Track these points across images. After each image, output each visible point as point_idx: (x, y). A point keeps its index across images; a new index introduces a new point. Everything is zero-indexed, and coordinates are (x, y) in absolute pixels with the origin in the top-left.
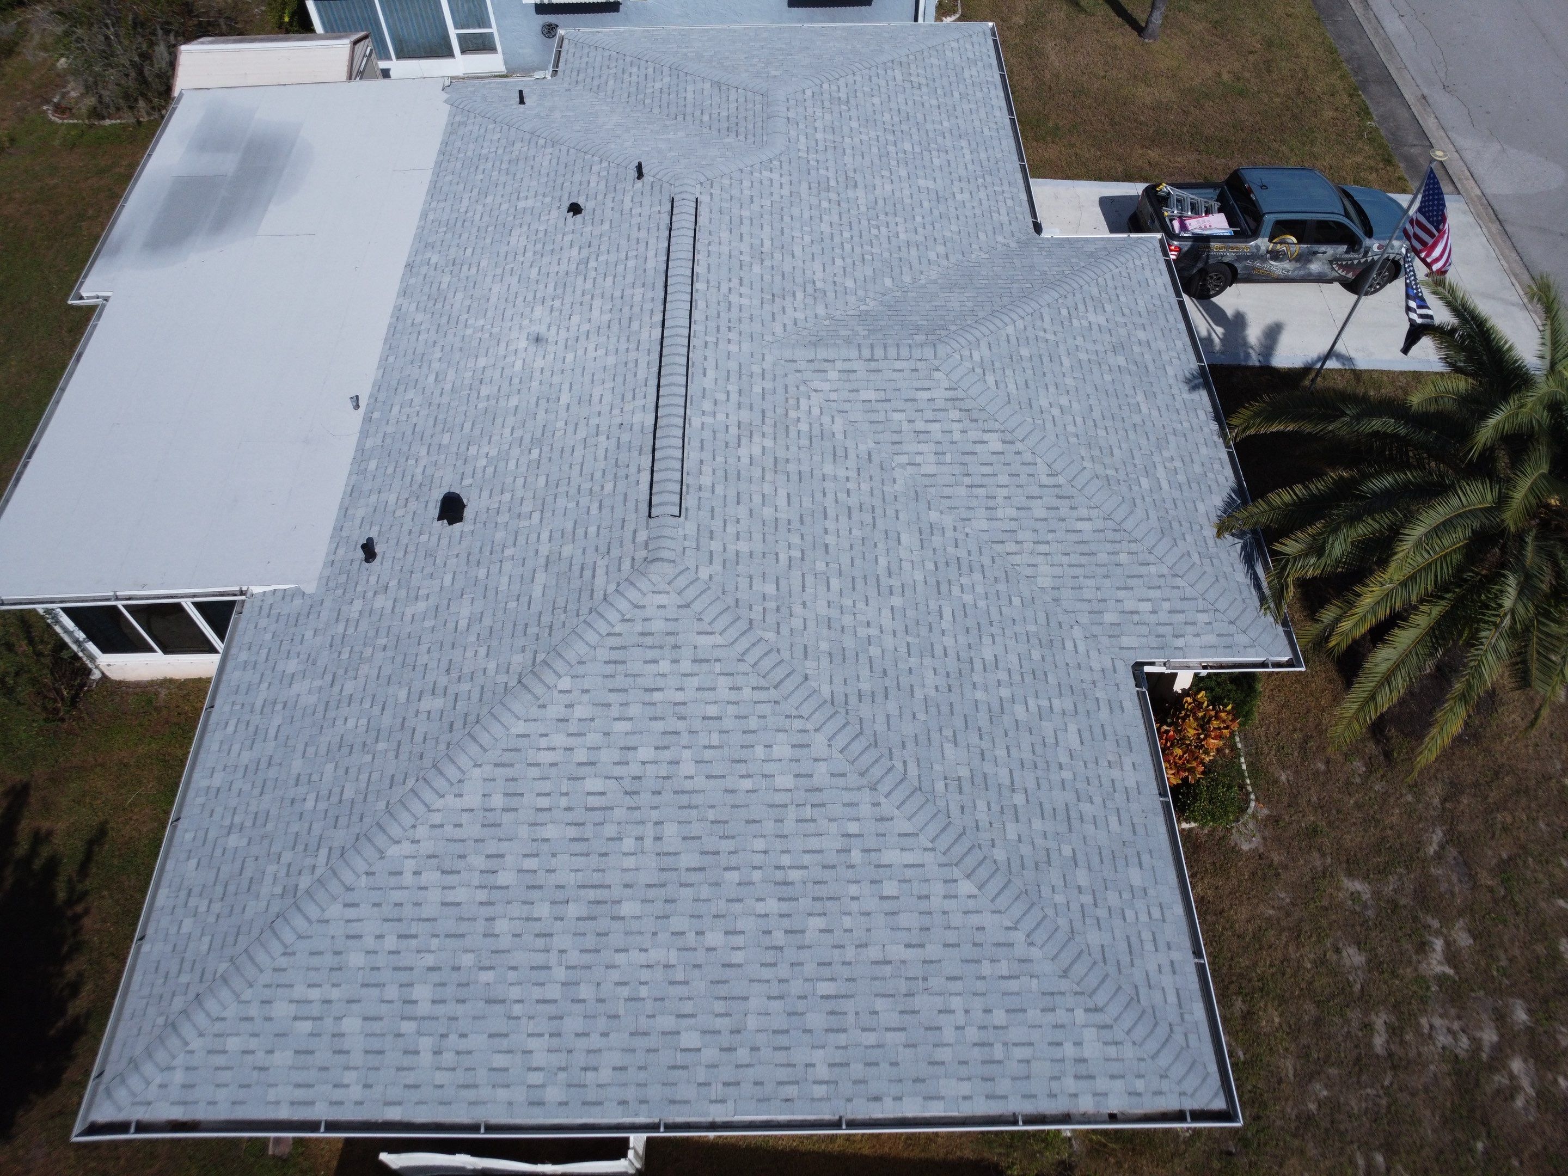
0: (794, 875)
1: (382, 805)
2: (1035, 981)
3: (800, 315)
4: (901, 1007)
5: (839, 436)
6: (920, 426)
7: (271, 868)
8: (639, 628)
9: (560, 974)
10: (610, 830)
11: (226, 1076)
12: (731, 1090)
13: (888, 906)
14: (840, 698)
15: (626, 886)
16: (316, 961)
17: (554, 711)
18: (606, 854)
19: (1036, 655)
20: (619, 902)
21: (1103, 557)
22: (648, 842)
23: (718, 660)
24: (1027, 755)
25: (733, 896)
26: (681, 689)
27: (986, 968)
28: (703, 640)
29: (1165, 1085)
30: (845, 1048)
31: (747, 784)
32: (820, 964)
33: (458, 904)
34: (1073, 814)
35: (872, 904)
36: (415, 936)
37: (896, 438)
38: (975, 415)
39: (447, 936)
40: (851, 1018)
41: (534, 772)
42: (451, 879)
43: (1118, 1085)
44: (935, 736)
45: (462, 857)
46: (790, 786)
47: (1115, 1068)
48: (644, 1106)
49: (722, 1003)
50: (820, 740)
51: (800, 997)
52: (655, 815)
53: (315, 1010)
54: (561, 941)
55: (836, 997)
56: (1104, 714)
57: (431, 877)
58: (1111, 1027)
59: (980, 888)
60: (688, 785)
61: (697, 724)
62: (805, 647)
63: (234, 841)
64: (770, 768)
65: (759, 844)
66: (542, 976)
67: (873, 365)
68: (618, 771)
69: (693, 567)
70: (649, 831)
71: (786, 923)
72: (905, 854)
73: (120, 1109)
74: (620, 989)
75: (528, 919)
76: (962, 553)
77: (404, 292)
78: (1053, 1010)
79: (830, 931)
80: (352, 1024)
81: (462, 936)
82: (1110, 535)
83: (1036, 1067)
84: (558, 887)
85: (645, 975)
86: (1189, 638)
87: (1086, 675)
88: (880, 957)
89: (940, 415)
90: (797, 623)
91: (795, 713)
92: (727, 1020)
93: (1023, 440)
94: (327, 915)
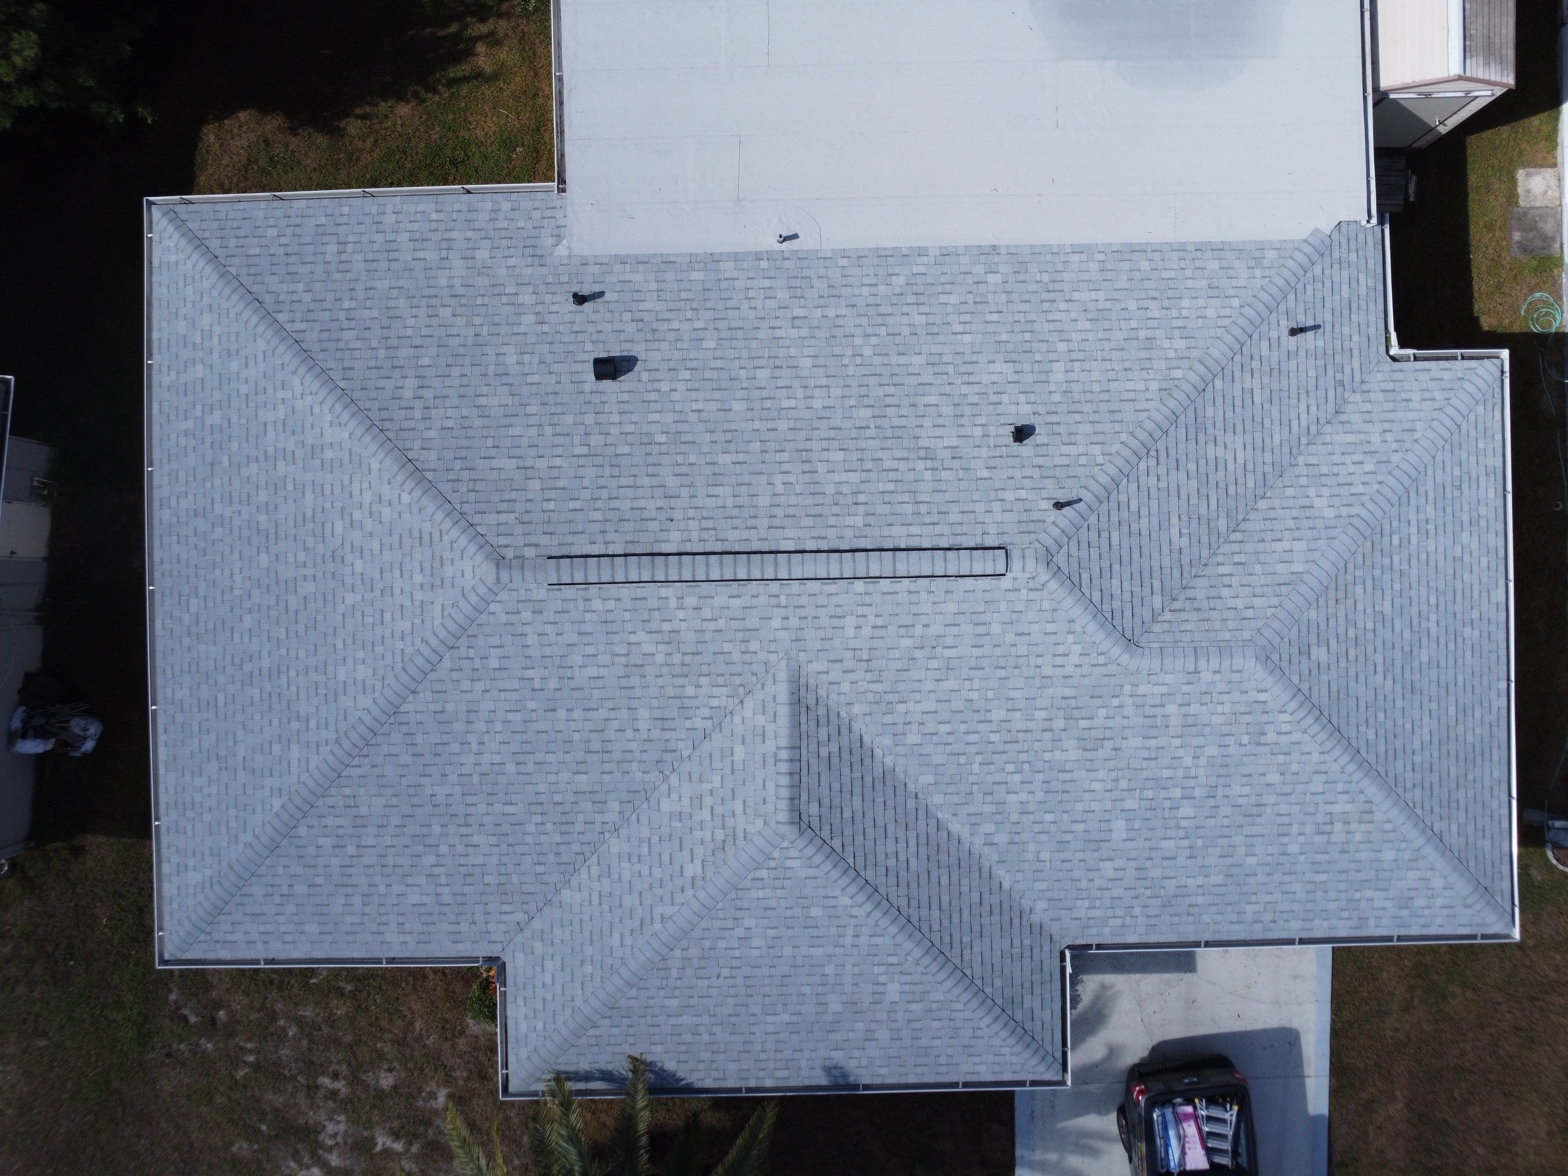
0: (284, 680)
1: (330, 364)
2: (226, 845)
4: (211, 750)
8: (447, 555)
9: (228, 513)
10: (310, 542)
11: (173, 291)
12: (169, 633)
13: (266, 747)
14: (402, 718)
15: (277, 556)
16: (233, 338)
17: (386, 491)
18: (295, 540)
19: (488, 879)
20: (268, 552)
21: (589, 950)
22: (303, 571)
23: (423, 621)
24: (390, 861)
25: (271, 635)
26: (402, 592)
27: (232, 812)
28: (437, 609)
29: (175, 922)
30: (191, 711)
31: (340, 645)
32: (234, 695)
33: (265, 435)
34: (350, 890)
35: (267, 735)
36: (247, 407)
37: (695, 777)
38: (720, 855)
39: (248, 429)
40: (205, 716)
41: (346, 481)
42: (280, 426)
43: (175, 891)
44: (390, 791)
45: (293, 433)
46: (338, 678)
47: (183, 891)
48: (161, 576)
49: (213, 627)
50: (369, 703)
51: (216, 681)
52: (320, 575)
53: (207, 344)
54: (245, 511)
55: (216, 706)
57: (281, 412)
58: (203, 892)
59: (276, 814)
60: (339, 600)
61: (378, 605)
62: (446, 692)
63: (332, 248)
64: (350, 662)
65: (302, 654)
66: (226, 497)
67: (771, 761)
68: (347, 548)
69: (498, 598)
70: (310, 571)
71: (256, 673)
72: (296, 761)
73: (159, 225)
74: (220, 555)
75: (257, 487)
76: (579, 827)
77: (945, 254)
78: (211, 855)
79: (252, 704)
80: (200, 371)
81: (248, 441)
82: (608, 961)
83: (183, 837)
84: (276, 506)
85: (227, 572)
87: (480, 918)
88: (238, 738)
89: (718, 821)
90: (466, 685)
91: (386, 683)
92: (204, 630)
93: (695, 896)
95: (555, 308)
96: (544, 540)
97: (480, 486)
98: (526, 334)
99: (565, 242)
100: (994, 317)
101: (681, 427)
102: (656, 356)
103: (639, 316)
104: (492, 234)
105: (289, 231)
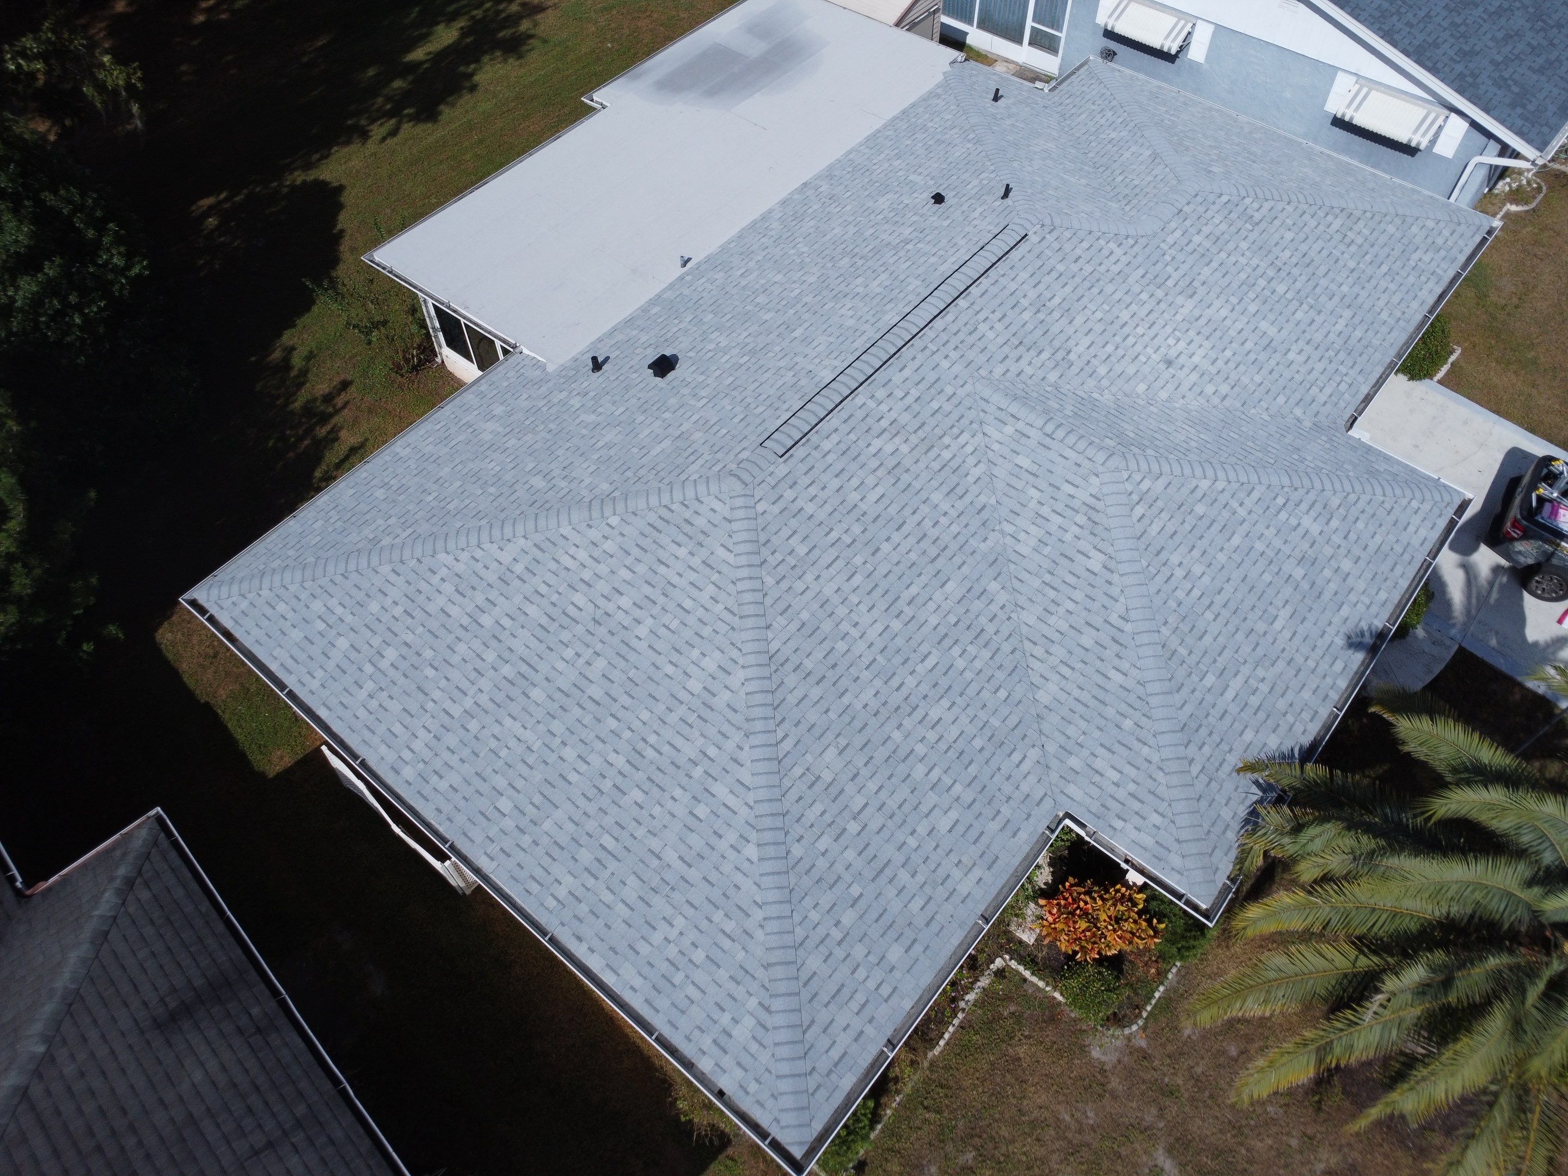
0: (650, 753)
1: (458, 525)
2: (743, 953)
3: (1029, 370)
4: (643, 895)
5: (971, 479)
6: (1045, 511)
7: (380, 522)
8: (688, 514)
9: (468, 703)
10: (566, 636)
11: (265, 623)
12: (502, 856)
13: (691, 821)
14: (780, 658)
15: (547, 679)
16: (354, 592)
17: (594, 534)
18: (551, 650)
19: (978, 743)
20: (535, 686)
21: (1110, 712)
22: (581, 661)
23: (719, 572)
24: (892, 804)
25: (602, 736)
26: (680, 575)
27: (718, 916)
28: (721, 552)
29: (770, 1103)
30: (588, 889)
31: (670, 669)
32: (617, 823)
33: (449, 616)
34: (888, 872)
35: (680, 811)
36: (413, 618)
37: (1018, 508)
38: (1098, 530)
39: (429, 631)
40: (606, 874)
41: (553, 566)
42: (457, 598)
43: (739, 1073)
44: (830, 736)
45: (473, 588)
46: (696, 692)
47: (746, 1060)
48: (448, 823)
49: (541, 797)
50: (741, 675)
51: (588, 834)
52: (599, 647)
53: (332, 619)
54: (484, 684)
55: (610, 853)
56: (994, 826)
57: (448, 588)
58: (767, 1030)
59: (760, 859)
60: (634, 643)
61: (671, 606)
62: (790, 606)
63: (380, 494)
64: (692, 669)
65: (645, 715)
66: (457, 694)
67: (1047, 441)
68: (601, 602)
69: (757, 498)
70: (587, 654)
71: (619, 780)
72: (731, 796)
73: (208, 601)
74: (492, 739)
75: (478, 655)
76: (991, 628)
77: (784, 203)
78: (738, 983)
79: (642, 808)
80: (343, 643)
81: (437, 637)
82: (1132, 698)
83: (694, 1010)
84: (510, 649)
85: (512, 743)
86: (1129, 827)
87: (1008, 788)
88: (657, 851)
89: (1069, 513)
90: (799, 586)
91: (739, 645)
92: (534, 810)
93: (1122, 575)
94: (380, 569)
95: (587, 383)
96: (745, 443)
97: (660, 467)
98: (583, 405)
99: (549, 365)
100: (849, 194)
101: (749, 347)
102: (684, 345)
104: (492, 401)
105: (332, 514)
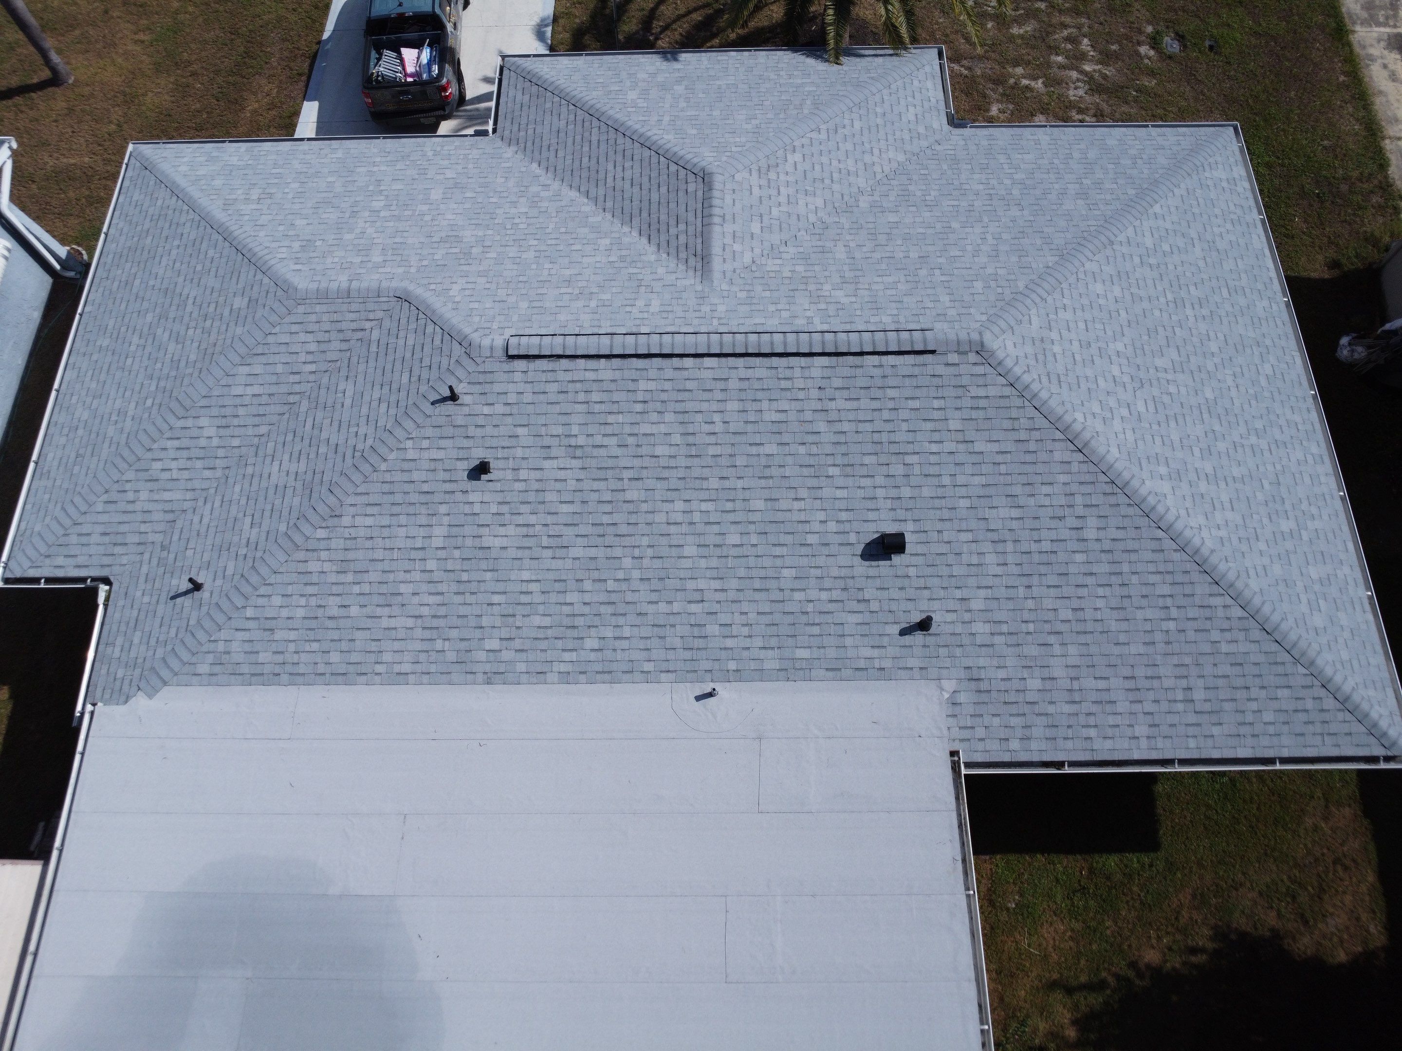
0: (1170, 297)
2: (1197, 190)
5: (801, 250)
8: (1032, 362)
9: (1253, 439)
10: (1166, 399)
11: (1362, 659)
12: (1286, 351)
13: (1176, 251)
15: (1197, 394)
17: (1100, 427)
19: (967, 166)
20: (1206, 398)
22: (1170, 377)
24: (1052, 176)
25: (1189, 333)
27: (1196, 211)
31: (1123, 313)
34: (1084, 161)
35: (1176, 259)
36: (1255, 529)
38: (772, 163)
40: (1237, 283)
42: (1218, 505)
43: (1234, 168)
44: (1060, 212)
45: (1202, 496)
46: (1119, 288)
47: (1227, 167)
49: (1246, 349)
50: (1089, 265)
51: (1233, 307)
52: (1152, 371)
53: (1312, 597)
54: (1236, 437)
55: (1228, 288)
56: (999, 143)
57: (1219, 518)
59: (1156, 203)
60: (1130, 348)
61: (1092, 336)
64: (1111, 298)
65: (1157, 312)
66: (1257, 450)
67: (729, 218)
68: (1130, 389)
70: (1162, 376)
71: (1197, 307)
72: (1146, 235)
75: (1229, 456)
76: (893, 193)
78: (1208, 186)
79: (1195, 284)
80: (1313, 573)
81: (1248, 498)
82: (863, 112)
83: (1236, 202)
85: (1242, 390)
87: (972, 147)
88: (1203, 261)
89: (773, 184)
92: (1254, 348)
95: (950, 617)
96: (940, 370)
97: (1007, 424)
98: (979, 587)
99: (946, 696)
100: (496, 599)
101: (814, 482)
102: (843, 560)
103: (861, 607)
104: (1027, 709)
105: (1250, 718)
